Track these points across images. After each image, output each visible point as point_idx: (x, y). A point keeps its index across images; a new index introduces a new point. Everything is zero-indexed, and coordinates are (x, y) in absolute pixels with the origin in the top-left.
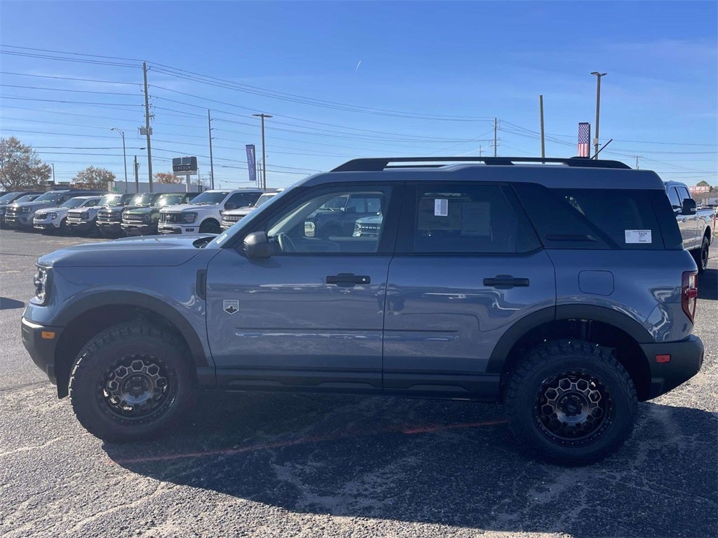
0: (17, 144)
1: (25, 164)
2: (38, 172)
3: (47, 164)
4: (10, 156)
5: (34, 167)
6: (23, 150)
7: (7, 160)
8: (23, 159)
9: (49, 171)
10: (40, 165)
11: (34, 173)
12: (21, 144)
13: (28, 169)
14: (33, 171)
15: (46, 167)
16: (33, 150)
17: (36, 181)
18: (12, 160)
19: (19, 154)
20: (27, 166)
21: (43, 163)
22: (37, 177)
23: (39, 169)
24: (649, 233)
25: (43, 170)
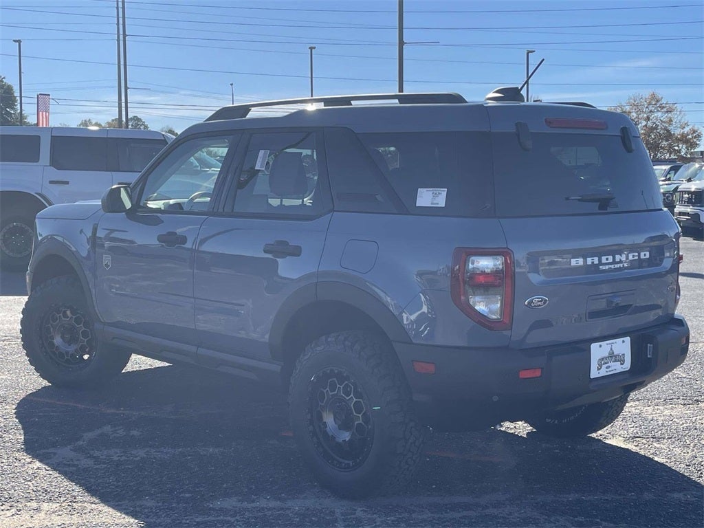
0: (657, 101)
1: (665, 129)
2: (684, 139)
3: (696, 128)
4: (648, 119)
5: (677, 132)
6: (665, 110)
7: (644, 123)
8: (665, 122)
9: (699, 136)
10: (686, 130)
11: (678, 140)
12: (664, 101)
13: (668, 135)
14: (677, 138)
15: (695, 132)
16: (679, 107)
17: (679, 151)
18: (650, 124)
19: (660, 114)
20: (668, 131)
21: (690, 127)
22: (680, 146)
23: (684, 136)
24: (443, 193)
25: (690, 137)
